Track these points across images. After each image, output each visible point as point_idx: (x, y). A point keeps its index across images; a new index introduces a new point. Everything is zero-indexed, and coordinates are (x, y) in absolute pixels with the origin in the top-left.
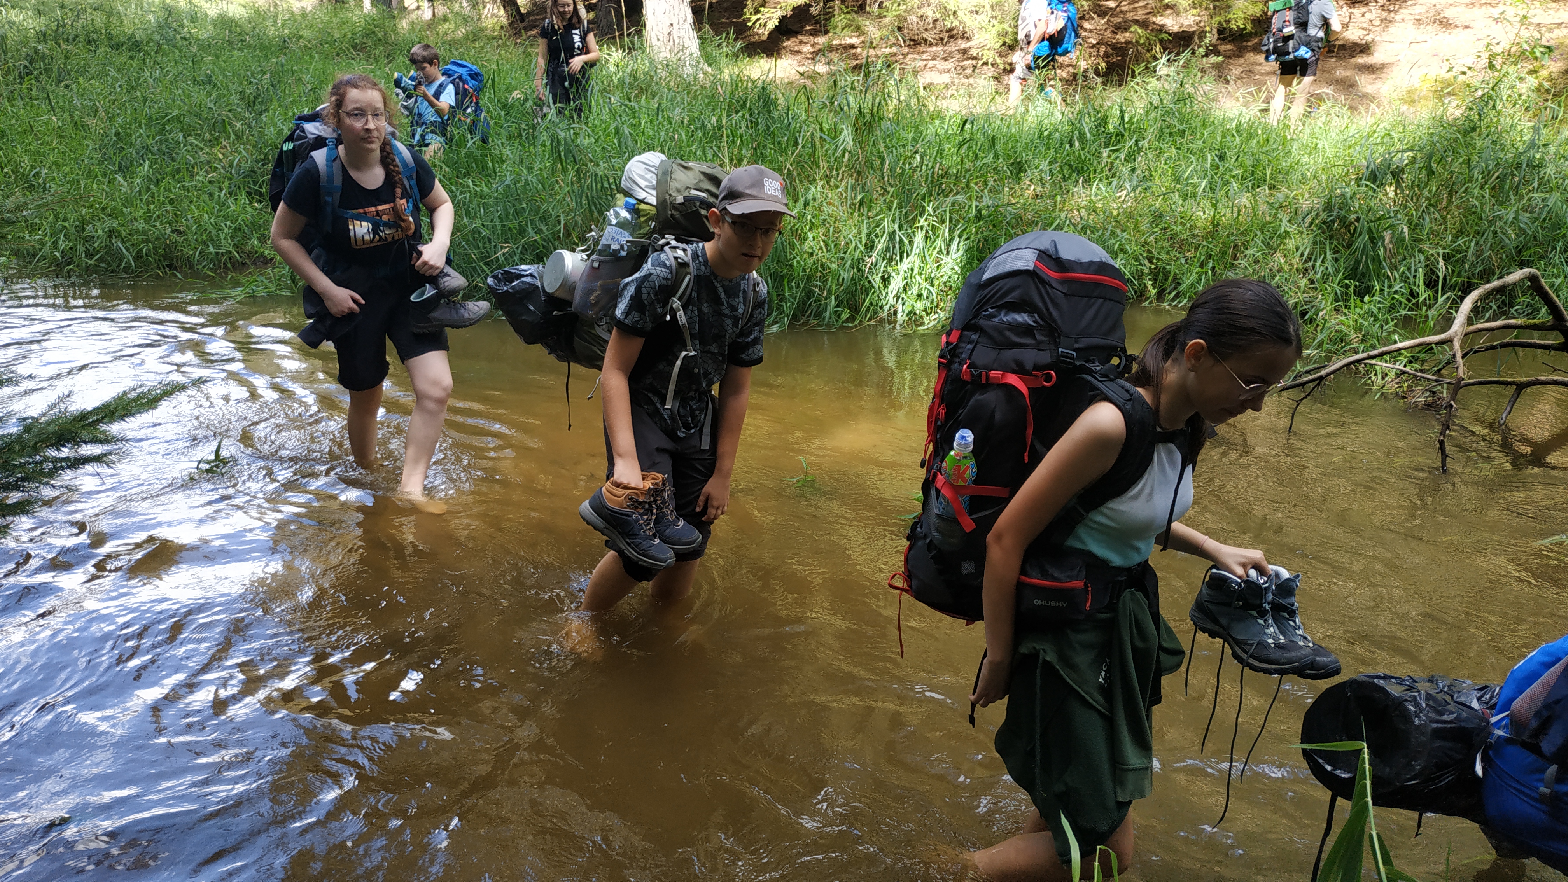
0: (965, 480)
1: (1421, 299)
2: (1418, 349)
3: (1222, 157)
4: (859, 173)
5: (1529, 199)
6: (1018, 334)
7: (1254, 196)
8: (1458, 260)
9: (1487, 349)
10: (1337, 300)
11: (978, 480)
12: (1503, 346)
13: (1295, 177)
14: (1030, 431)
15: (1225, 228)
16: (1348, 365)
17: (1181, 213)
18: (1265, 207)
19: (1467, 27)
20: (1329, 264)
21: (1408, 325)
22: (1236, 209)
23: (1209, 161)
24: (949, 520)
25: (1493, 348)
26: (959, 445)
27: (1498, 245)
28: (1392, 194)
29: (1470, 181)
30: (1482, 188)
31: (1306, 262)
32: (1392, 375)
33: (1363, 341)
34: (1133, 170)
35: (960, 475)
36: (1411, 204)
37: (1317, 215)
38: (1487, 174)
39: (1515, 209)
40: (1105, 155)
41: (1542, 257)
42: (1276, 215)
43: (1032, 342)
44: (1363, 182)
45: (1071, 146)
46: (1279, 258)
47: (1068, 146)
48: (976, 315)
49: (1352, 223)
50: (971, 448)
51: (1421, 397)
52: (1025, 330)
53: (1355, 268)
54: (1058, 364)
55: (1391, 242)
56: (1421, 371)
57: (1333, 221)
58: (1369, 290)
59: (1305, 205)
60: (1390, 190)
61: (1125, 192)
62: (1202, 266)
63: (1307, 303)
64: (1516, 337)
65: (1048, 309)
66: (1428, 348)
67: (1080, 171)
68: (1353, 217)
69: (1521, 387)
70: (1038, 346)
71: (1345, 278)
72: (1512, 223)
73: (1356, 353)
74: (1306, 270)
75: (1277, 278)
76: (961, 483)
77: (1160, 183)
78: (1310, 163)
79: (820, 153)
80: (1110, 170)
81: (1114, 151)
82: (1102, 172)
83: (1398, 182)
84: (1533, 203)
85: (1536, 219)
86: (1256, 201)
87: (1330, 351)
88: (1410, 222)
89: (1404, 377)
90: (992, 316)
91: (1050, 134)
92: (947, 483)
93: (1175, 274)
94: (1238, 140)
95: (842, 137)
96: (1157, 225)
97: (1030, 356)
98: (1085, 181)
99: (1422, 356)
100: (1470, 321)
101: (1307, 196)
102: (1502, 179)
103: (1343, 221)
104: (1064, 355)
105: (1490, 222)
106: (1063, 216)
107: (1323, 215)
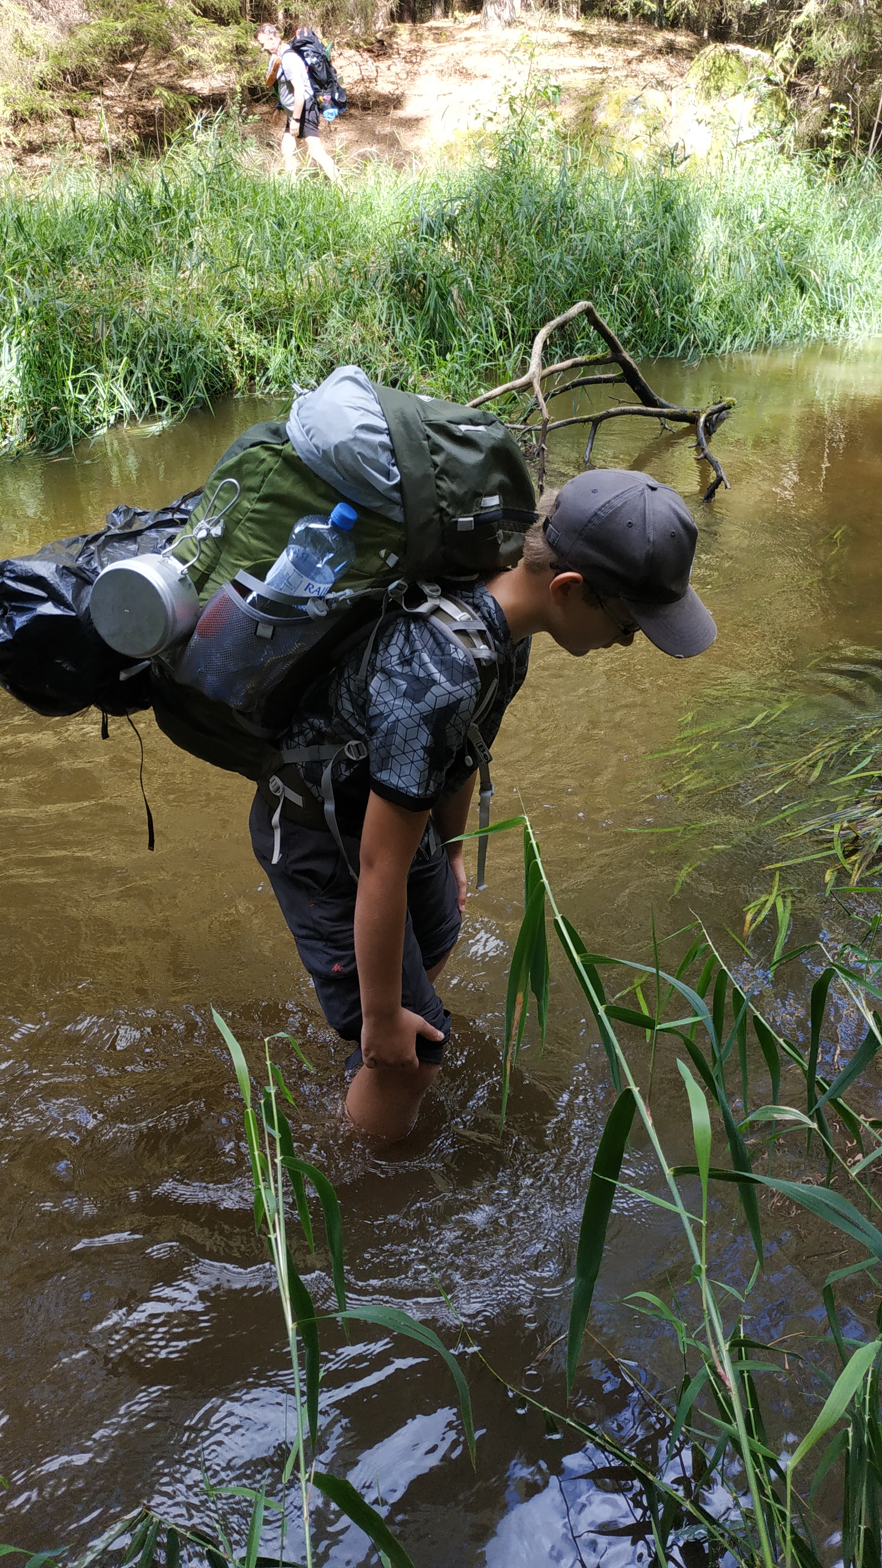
1: (496, 350)
3: (280, 225)
5: (570, 241)
7: (321, 264)
8: (521, 309)
9: (562, 391)
10: (422, 363)
12: (574, 385)
13: (357, 240)
15: (300, 301)
17: (252, 289)
18: (334, 274)
19: (485, 77)
20: (407, 328)
21: (491, 377)
22: (306, 280)
23: (268, 230)
25: (566, 389)
27: (551, 290)
28: (450, 249)
29: (517, 228)
30: (528, 234)
31: (385, 328)
34: (191, 247)
36: (469, 257)
37: (386, 278)
38: (530, 219)
39: (559, 250)
42: (347, 281)
44: (422, 236)
45: (117, 227)
46: (360, 327)
47: (113, 227)
49: (420, 282)
53: (432, 328)
55: (459, 297)
56: (511, 422)
57: (403, 282)
58: (449, 349)
59: (373, 268)
60: (448, 244)
62: (285, 346)
63: (395, 371)
64: (583, 375)
66: (514, 392)
67: (133, 254)
68: (420, 275)
69: (596, 422)
71: (427, 338)
72: (560, 266)
74: (387, 336)
75: (361, 350)
78: (369, 225)
82: (156, 254)
83: (453, 235)
84: (574, 244)
85: (579, 260)
86: (324, 269)
88: (472, 275)
91: (90, 215)
93: (261, 359)
94: (293, 206)
98: (141, 264)
100: (543, 365)
101: (372, 258)
102: (543, 223)
103: (411, 278)
105: (540, 267)
107: (392, 276)
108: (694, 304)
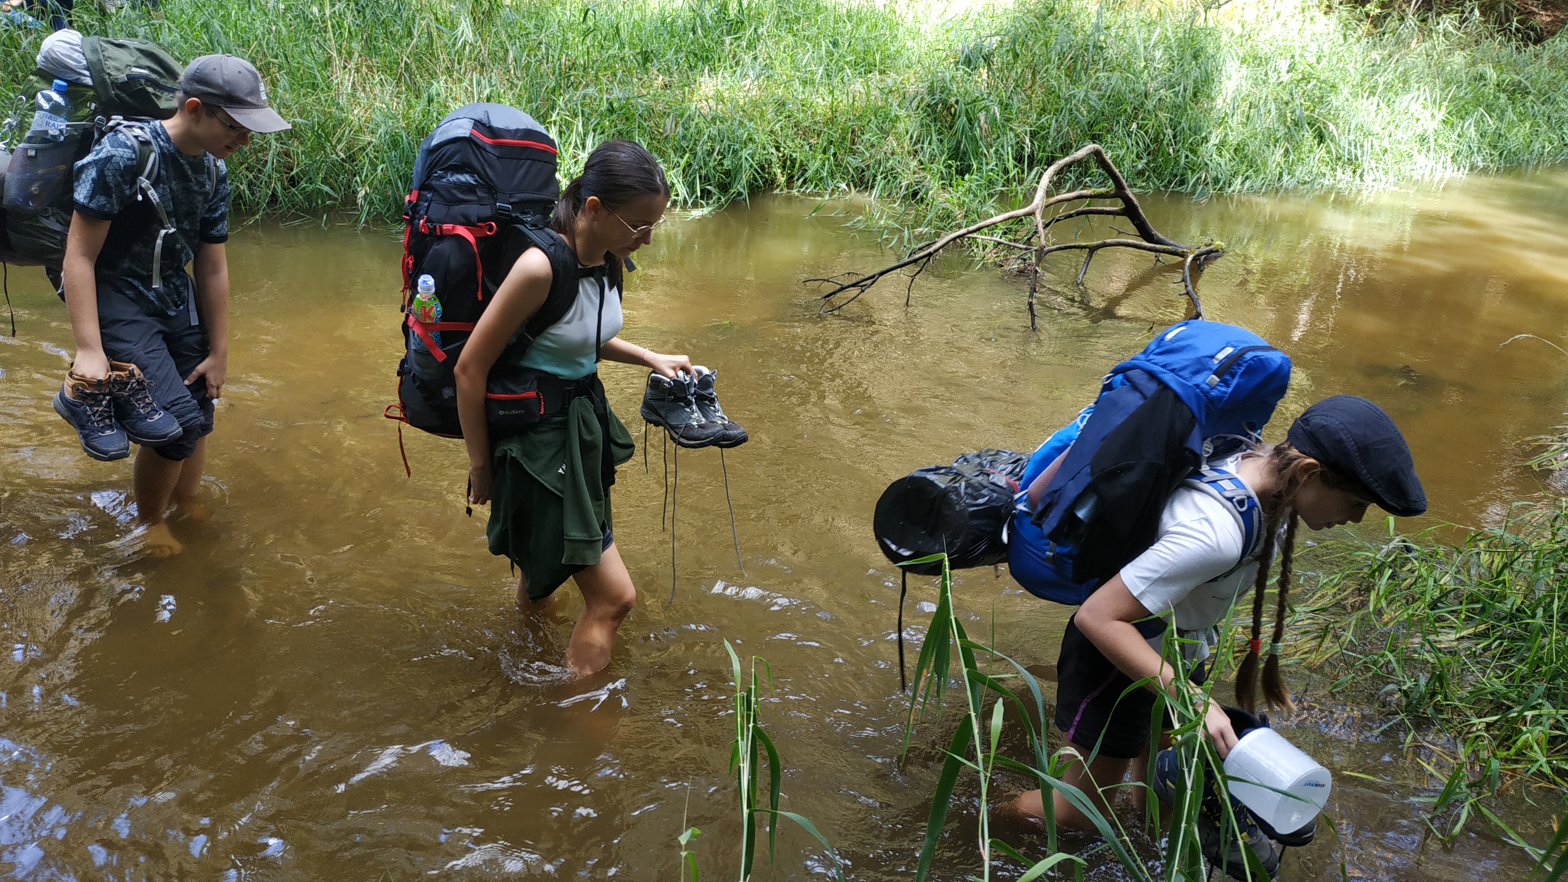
0: (431, 318)
1: (1011, 175)
2: (1011, 221)
3: (835, 44)
4: (483, 65)
5: (1097, 78)
6: (462, 192)
7: (867, 81)
8: (1043, 137)
9: (1067, 217)
10: (943, 179)
11: (444, 317)
12: (1078, 214)
13: (900, 63)
14: (480, 274)
15: (843, 114)
16: (954, 239)
17: (802, 100)
18: (876, 92)
20: (935, 145)
21: (1004, 200)
22: (851, 95)
23: (824, 48)
24: (424, 354)
25: (1071, 216)
26: (422, 288)
27: (1074, 121)
28: (985, 76)
29: (1049, 62)
30: (1059, 68)
31: (915, 144)
32: (991, 246)
33: (966, 216)
34: (755, 58)
35: (427, 315)
36: (1001, 86)
37: (922, 99)
38: (1062, 55)
39: (1085, 88)
40: (728, 42)
41: (1108, 131)
42: (886, 100)
43: (475, 198)
44: (960, 66)
45: (694, 34)
46: (892, 143)
47: (691, 35)
48: (428, 177)
49: (952, 106)
50: (433, 290)
51: (1015, 265)
52: (468, 188)
53: (957, 148)
54: (500, 217)
55: (986, 122)
56: (1015, 241)
57: (936, 104)
58: (968, 169)
59: (911, 90)
60: (983, 73)
61: (749, 81)
62: (824, 152)
63: (917, 183)
64: (1088, 205)
65: (484, 169)
66: (1018, 220)
67: (706, 60)
68: (953, 100)
69: (1092, 250)
70: (480, 202)
71: (950, 158)
72: (1084, 100)
73: (960, 228)
74: (916, 151)
75: (891, 162)
76: (428, 321)
77: (782, 71)
78: (914, 48)
79: (438, 44)
80: (734, 58)
81: (736, 39)
82: (725, 61)
83: (989, 65)
84: (1100, 82)
85: (1104, 96)
86: (868, 86)
87: (939, 228)
88: (1001, 103)
89: (1001, 247)
90: (441, 177)
91: (673, 21)
92: (417, 321)
93: (802, 161)
94: (849, 27)
95: (461, 29)
96: (781, 113)
97: (474, 211)
98: (711, 70)
99: (1014, 227)
100: (1049, 194)
101: (913, 80)
102: (1075, 59)
103: (945, 102)
104: (501, 208)
105: (1066, 100)
106: (693, 108)
107: (928, 99)
108: (1210, 145)
